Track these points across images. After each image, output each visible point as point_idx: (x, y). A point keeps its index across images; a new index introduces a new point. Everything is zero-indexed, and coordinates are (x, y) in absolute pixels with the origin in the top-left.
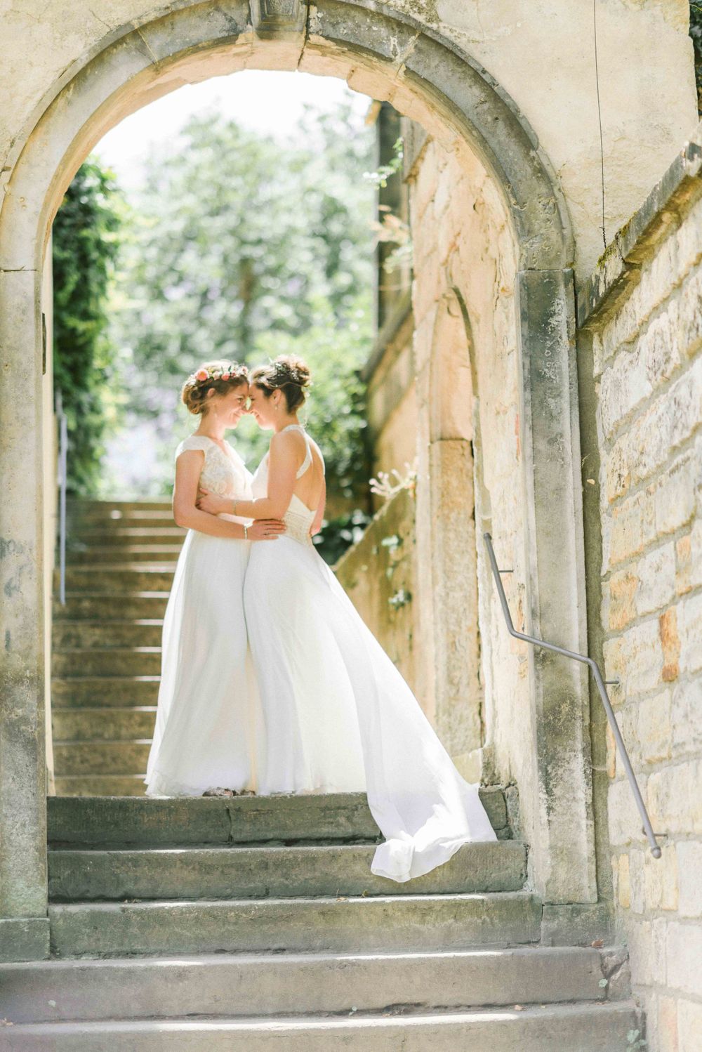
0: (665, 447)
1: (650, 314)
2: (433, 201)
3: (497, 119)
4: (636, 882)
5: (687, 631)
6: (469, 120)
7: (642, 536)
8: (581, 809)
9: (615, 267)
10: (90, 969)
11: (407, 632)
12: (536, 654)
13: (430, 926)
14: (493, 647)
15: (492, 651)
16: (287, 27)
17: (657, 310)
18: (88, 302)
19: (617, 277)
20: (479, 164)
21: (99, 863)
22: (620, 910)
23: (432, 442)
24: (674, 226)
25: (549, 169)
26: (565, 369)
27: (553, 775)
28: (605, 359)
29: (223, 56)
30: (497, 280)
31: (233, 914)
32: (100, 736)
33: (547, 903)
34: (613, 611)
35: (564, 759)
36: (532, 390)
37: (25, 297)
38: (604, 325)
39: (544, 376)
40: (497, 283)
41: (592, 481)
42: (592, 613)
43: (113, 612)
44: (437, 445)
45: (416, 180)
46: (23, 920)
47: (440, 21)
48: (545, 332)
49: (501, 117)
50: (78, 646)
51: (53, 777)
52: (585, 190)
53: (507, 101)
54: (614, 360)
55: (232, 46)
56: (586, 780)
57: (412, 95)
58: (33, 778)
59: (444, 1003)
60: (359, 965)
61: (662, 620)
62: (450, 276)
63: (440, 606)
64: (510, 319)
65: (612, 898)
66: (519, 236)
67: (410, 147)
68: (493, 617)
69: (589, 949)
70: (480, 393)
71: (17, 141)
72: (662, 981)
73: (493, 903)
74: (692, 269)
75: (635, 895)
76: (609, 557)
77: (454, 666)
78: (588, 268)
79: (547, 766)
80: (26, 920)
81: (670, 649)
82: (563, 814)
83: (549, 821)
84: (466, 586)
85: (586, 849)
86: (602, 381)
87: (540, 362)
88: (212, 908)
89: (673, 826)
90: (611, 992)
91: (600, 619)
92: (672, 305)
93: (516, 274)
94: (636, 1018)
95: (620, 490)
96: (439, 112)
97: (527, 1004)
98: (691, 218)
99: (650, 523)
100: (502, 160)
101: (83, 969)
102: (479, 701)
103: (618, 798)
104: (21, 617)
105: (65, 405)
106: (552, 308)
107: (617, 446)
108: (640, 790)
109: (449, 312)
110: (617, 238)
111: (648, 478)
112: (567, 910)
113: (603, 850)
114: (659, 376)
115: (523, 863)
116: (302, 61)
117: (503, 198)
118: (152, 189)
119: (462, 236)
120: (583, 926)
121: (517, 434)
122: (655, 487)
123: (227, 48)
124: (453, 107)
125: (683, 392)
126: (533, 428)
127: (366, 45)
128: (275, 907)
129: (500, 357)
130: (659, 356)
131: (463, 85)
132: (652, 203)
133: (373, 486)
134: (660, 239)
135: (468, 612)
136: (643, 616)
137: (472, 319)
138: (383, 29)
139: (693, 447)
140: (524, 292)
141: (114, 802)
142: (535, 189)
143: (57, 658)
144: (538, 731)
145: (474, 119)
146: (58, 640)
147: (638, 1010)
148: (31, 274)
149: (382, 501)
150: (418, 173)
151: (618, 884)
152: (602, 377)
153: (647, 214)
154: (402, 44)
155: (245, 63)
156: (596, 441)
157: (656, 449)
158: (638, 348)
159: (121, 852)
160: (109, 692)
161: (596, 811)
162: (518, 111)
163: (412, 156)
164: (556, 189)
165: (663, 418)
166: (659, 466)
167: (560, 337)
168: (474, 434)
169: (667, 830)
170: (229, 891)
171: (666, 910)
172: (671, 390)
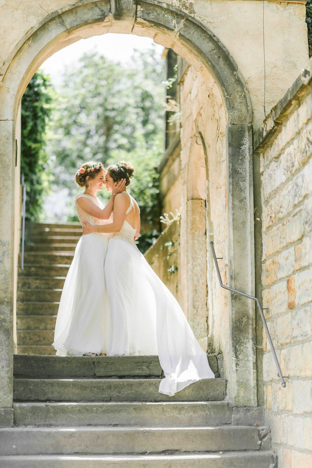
0: (291, 204)
1: (286, 145)
2: (191, 93)
3: (219, 57)
4: (275, 398)
5: (299, 286)
6: (207, 57)
7: (280, 244)
8: (251, 365)
9: (270, 124)
10: (31, 432)
11: (175, 284)
12: (232, 295)
13: (182, 416)
14: (213, 292)
15: (213, 294)
16: (127, 14)
17: (289, 144)
18: (37, 135)
19: (271, 129)
20: (211, 77)
21: (36, 385)
22: (267, 410)
23: (188, 200)
24: (297, 106)
25: (242, 80)
26: (248, 169)
27: (239, 349)
28: (265, 165)
29: (98, 27)
30: (218, 129)
31: (95, 408)
32: (38, 328)
33: (235, 406)
34: (267, 277)
35: (244, 342)
36: (233, 178)
37: (8, 132)
38: (265, 150)
39: (238, 172)
40: (218, 130)
41: (258, 219)
42: (257, 278)
43: (45, 273)
44: (190, 201)
45: (183, 84)
46: (2, 409)
47: (195, 13)
48: (239, 153)
49: (221, 56)
50: (29, 288)
51: (17, 346)
52: (258, 89)
53: (224, 49)
54: (269, 165)
55: (102, 22)
56: (253, 352)
57: (182, 46)
58: (8, 346)
59: (188, 450)
60: (151, 433)
61: (288, 281)
62: (197, 127)
63: (190, 273)
64: (223, 146)
65: (264, 405)
66: (228, 109)
67: (181, 69)
68: (213, 278)
69: (253, 427)
70: (210, 179)
71: (6, 63)
72: (285, 442)
73: (211, 406)
74: (305, 126)
75: (274, 403)
76: (266, 252)
77: (196, 300)
78: (259, 124)
79: (236, 345)
80: (3, 409)
81: (292, 294)
82: (243, 367)
83: (236, 370)
84: (202, 264)
85: (253, 383)
86: (264, 175)
87: (237, 166)
88: (86, 405)
89: (291, 373)
90: (262, 447)
91: (261, 280)
92: (296, 141)
93: (227, 126)
94: (273, 458)
95: (271, 223)
96: (194, 54)
97: (225, 451)
98: (304, 103)
99: (284, 238)
100: (221, 76)
101: (28, 432)
102: (207, 316)
103: (267, 360)
104: (3, 275)
105: (25, 181)
106: (242, 142)
107: (270, 204)
108: (277, 357)
109: (197, 142)
110: (272, 111)
111: (283, 218)
112: (244, 409)
113: (260, 383)
114: (289, 173)
115: (224, 389)
116: (133, 29)
117: (221, 92)
118: (66, 85)
119: (203, 108)
120: (251, 417)
121: (226, 197)
122: (286, 222)
123: (100, 23)
124: (200, 52)
125: (299, 181)
126: (233, 195)
127: (162, 23)
128: (114, 406)
129: (219, 163)
130: (290, 164)
131: (205, 42)
132: (288, 96)
133: (161, 219)
134: (291, 112)
135: (202, 276)
136: (280, 279)
137: (207, 146)
138: (170, 16)
139: (304, 205)
140: (230, 135)
141: (43, 358)
142: (236, 89)
143: (19, 293)
144: (233, 329)
145: (210, 57)
146: (20, 285)
147: (274, 455)
148: (11, 122)
149: (165, 226)
150: (184, 80)
151: (266, 399)
152: (264, 173)
153: (285, 101)
154: (178, 23)
155: (108, 30)
156: (260, 202)
157: (287, 205)
158: (280, 161)
159: (46, 380)
160: (42, 308)
161: (257, 366)
162: (229, 54)
163: (182, 73)
164: (245, 89)
165: (291, 192)
166: (288, 213)
167: (246, 155)
168: (207, 197)
169: (289, 375)
170: (93, 398)
171: (287, 411)
172: (294, 179)
